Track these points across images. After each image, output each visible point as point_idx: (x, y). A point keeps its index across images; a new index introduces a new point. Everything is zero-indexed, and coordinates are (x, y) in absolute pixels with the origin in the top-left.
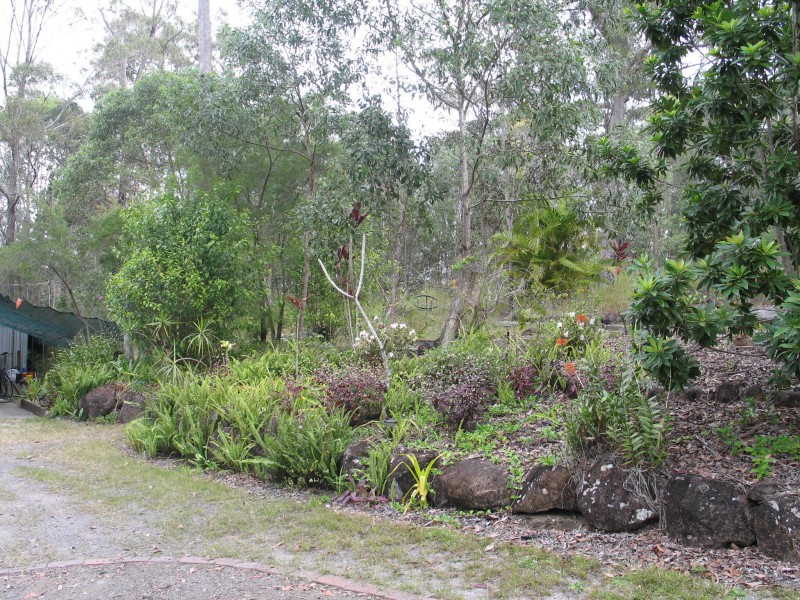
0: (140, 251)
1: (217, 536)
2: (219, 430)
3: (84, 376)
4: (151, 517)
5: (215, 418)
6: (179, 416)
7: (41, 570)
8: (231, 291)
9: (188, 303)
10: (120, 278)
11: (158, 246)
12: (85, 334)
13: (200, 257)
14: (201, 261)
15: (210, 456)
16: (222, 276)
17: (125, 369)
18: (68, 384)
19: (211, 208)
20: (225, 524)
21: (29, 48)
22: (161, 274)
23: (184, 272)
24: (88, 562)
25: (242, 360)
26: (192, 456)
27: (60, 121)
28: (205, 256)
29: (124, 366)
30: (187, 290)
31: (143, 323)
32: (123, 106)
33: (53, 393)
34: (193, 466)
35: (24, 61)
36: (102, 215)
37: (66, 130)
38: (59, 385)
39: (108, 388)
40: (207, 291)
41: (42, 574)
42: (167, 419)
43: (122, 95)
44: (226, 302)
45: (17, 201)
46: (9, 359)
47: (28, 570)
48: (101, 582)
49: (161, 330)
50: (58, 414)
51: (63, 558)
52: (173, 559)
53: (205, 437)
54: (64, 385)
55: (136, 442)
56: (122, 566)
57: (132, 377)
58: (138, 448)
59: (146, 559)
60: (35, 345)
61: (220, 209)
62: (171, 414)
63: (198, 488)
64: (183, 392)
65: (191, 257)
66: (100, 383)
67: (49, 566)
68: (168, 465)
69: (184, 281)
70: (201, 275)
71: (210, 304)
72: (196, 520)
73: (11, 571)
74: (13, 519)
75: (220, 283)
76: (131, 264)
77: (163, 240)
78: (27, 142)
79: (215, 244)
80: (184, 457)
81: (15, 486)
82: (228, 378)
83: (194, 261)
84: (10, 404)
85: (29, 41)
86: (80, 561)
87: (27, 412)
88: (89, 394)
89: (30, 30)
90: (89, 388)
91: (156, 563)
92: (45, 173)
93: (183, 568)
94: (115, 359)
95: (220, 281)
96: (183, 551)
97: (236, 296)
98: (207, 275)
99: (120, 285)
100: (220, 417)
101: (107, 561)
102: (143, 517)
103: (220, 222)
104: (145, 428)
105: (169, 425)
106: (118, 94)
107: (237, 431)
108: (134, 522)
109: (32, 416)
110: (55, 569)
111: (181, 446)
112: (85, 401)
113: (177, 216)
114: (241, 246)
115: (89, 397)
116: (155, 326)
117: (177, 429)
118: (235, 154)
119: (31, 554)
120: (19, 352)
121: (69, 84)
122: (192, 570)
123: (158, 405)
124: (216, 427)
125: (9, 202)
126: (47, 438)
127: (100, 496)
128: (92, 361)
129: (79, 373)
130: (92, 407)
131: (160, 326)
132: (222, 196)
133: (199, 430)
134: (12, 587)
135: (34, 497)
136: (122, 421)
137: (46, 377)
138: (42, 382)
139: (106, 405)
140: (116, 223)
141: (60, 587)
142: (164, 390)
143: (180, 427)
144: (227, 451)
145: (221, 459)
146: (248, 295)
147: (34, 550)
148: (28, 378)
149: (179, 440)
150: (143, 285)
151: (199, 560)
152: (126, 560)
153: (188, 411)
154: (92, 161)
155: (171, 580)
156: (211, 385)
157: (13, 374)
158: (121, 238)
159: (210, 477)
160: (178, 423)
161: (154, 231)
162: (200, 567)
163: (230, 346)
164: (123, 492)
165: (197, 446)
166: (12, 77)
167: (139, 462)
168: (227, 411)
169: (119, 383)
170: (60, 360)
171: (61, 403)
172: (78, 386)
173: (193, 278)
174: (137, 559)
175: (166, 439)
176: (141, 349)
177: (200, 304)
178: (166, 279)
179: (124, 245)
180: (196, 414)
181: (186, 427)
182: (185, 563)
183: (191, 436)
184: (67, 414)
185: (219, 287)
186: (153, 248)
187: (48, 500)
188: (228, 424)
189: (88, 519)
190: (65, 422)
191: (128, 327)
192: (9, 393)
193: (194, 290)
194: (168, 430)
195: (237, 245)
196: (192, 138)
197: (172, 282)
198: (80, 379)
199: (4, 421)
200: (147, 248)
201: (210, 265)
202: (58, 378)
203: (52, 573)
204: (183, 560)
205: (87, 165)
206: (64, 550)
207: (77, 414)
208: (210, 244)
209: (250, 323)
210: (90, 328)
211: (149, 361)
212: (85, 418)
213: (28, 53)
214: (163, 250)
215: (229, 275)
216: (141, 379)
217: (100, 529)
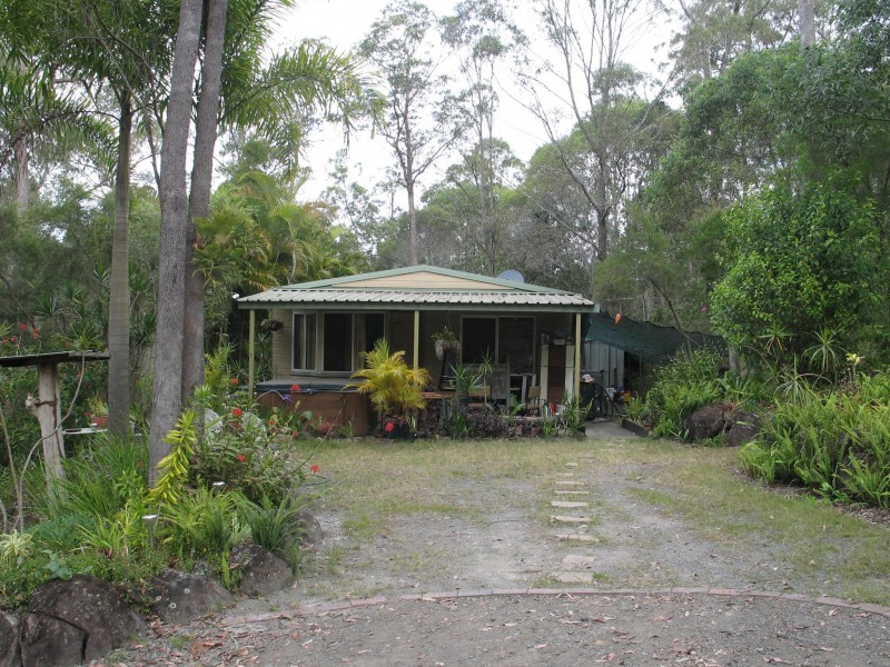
0: (747, 257)
1: (857, 578)
2: (851, 456)
3: (687, 394)
4: (776, 549)
5: (845, 442)
6: (800, 439)
7: (666, 594)
8: (854, 296)
9: (804, 312)
10: (724, 287)
11: (766, 249)
12: (687, 350)
13: (816, 258)
14: (817, 263)
15: (839, 486)
16: (842, 278)
17: (733, 387)
18: (670, 403)
19: (827, 201)
20: (866, 564)
21: (611, 53)
22: (772, 281)
23: (798, 277)
24: (713, 591)
25: (873, 375)
26: (818, 485)
27: (647, 123)
28: (821, 258)
29: (732, 383)
30: (803, 296)
31: (753, 335)
32: (716, 96)
33: (656, 412)
34: (819, 496)
35: (606, 66)
36: (700, 219)
37: (654, 132)
38: (662, 404)
39: (715, 407)
40: (826, 297)
41: (668, 599)
42: (788, 442)
43: (715, 84)
44: (848, 309)
45: (607, 214)
46: (606, 376)
47: (654, 592)
48: (728, 614)
49: (775, 343)
50: (661, 435)
51: (687, 585)
52: (807, 598)
53: (834, 464)
54: (668, 404)
55: (751, 467)
56: (751, 599)
57: (740, 395)
58: (753, 474)
59: (777, 594)
60: (631, 362)
61: (838, 201)
62: (791, 437)
63: (828, 521)
64: (804, 413)
65: (806, 258)
66: (706, 401)
67: (674, 590)
68: (789, 493)
69: (798, 287)
70: (818, 279)
71: (829, 312)
72: (830, 556)
73: (637, 591)
74: (631, 541)
75: (841, 287)
76: (737, 271)
77: (772, 241)
78: (615, 150)
79: (833, 243)
80: (807, 485)
81: (627, 507)
82: (858, 396)
83: (809, 264)
84: (611, 423)
85: (611, 45)
86: (704, 589)
87: (629, 432)
88: (694, 415)
89: (610, 34)
90: (694, 408)
91: (789, 600)
92: (633, 180)
93: (820, 609)
94: (721, 376)
95: (841, 285)
96: (820, 590)
97: (861, 301)
98: (825, 279)
99: (726, 295)
100: (850, 442)
101: (733, 592)
102: (768, 549)
103: (838, 216)
104: (761, 452)
105: (790, 449)
106: (711, 84)
107: (872, 458)
108: (758, 554)
109: (634, 436)
110: (680, 594)
111: (804, 473)
112: (690, 421)
113: (787, 213)
114: (866, 243)
115: (695, 417)
116: (767, 339)
117: (798, 453)
118: (854, 133)
119: (653, 576)
120: (616, 370)
121: (649, 82)
122: (831, 612)
123: (775, 427)
124: (846, 453)
125: (599, 216)
126: (652, 459)
127: (717, 523)
128: (697, 377)
129: (683, 391)
130: (697, 428)
131: (773, 338)
132: (838, 186)
133: (826, 456)
134: (639, 608)
135: (648, 519)
136: (731, 443)
137: (648, 396)
138: (644, 401)
139: (714, 426)
140: (717, 227)
141: (687, 614)
142: (782, 410)
143: (803, 452)
144: (862, 482)
145: (855, 490)
146: (876, 299)
147: (656, 574)
148: (626, 397)
149: (801, 465)
150: (751, 293)
151: (838, 602)
152: (754, 593)
153: (813, 433)
154: (686, 162)
155: (806, 620)
156: (837, 404)
157: (611, 392)
158: (724, 243)
159: (840, 510)
160: (799, 447)
161: (760, 233)
162: (840, 610)
163: (858, 360)
164: (742, 520)
165: (823, 473)
166: (596, 86)
167: (755, 489)
168: (859, 435)
169: (727, 402)
170: (661, 377)
171: (665, 424)
172: (682, 405)
173: (809, 283)
174: (766, 594)
175: (786, 464)
176: (750, 364)
177: (817, 312)
178: (778, 285)
179: (727, 251)
180: (821, 438)
181: (810, 451)
182: (822, 604)
183: (815, 463)
184: (671, 435)
185: (841, 292)
186: (761, 252)
187: (664, 524)
188: (862, 450)
189: (706, 546)
190: (671, 444)
191: (736, 341)
192: (610, 412)
193: (810, 296)
194: (788, 455)
195: (861, 241)
196: (799, 123)
197: (784, 289)
198: (686, 397)
199: (609, 441)
200: (754, 252)
201: (828, 266)
202: (661, 396)
203: (677, 598)
204: (820, 600)
205: (681, 166)
206: (686, 576)
207: (682, 435)
208: (828, 243)
209: (879, 332)
210: (692, 343)
211: (759, 379)
212: (691, 440)
213: (609, 58)
214: (772, 253)
215: (852, 277)
216: (751, 398)
217: (721, 558)
